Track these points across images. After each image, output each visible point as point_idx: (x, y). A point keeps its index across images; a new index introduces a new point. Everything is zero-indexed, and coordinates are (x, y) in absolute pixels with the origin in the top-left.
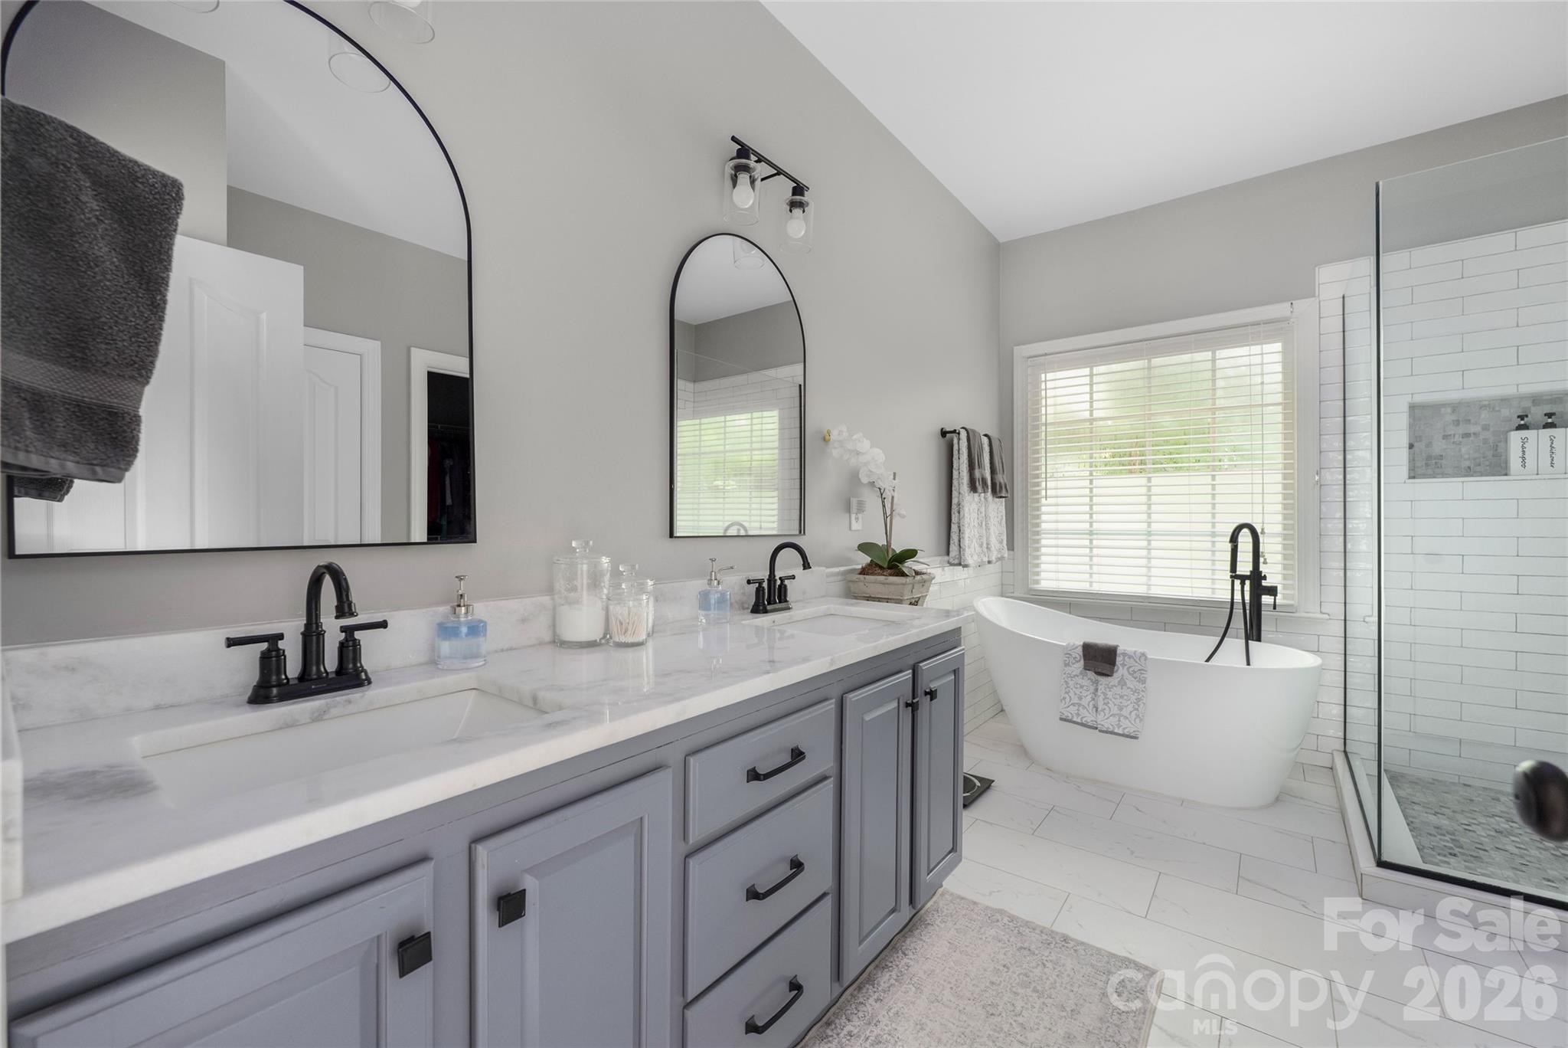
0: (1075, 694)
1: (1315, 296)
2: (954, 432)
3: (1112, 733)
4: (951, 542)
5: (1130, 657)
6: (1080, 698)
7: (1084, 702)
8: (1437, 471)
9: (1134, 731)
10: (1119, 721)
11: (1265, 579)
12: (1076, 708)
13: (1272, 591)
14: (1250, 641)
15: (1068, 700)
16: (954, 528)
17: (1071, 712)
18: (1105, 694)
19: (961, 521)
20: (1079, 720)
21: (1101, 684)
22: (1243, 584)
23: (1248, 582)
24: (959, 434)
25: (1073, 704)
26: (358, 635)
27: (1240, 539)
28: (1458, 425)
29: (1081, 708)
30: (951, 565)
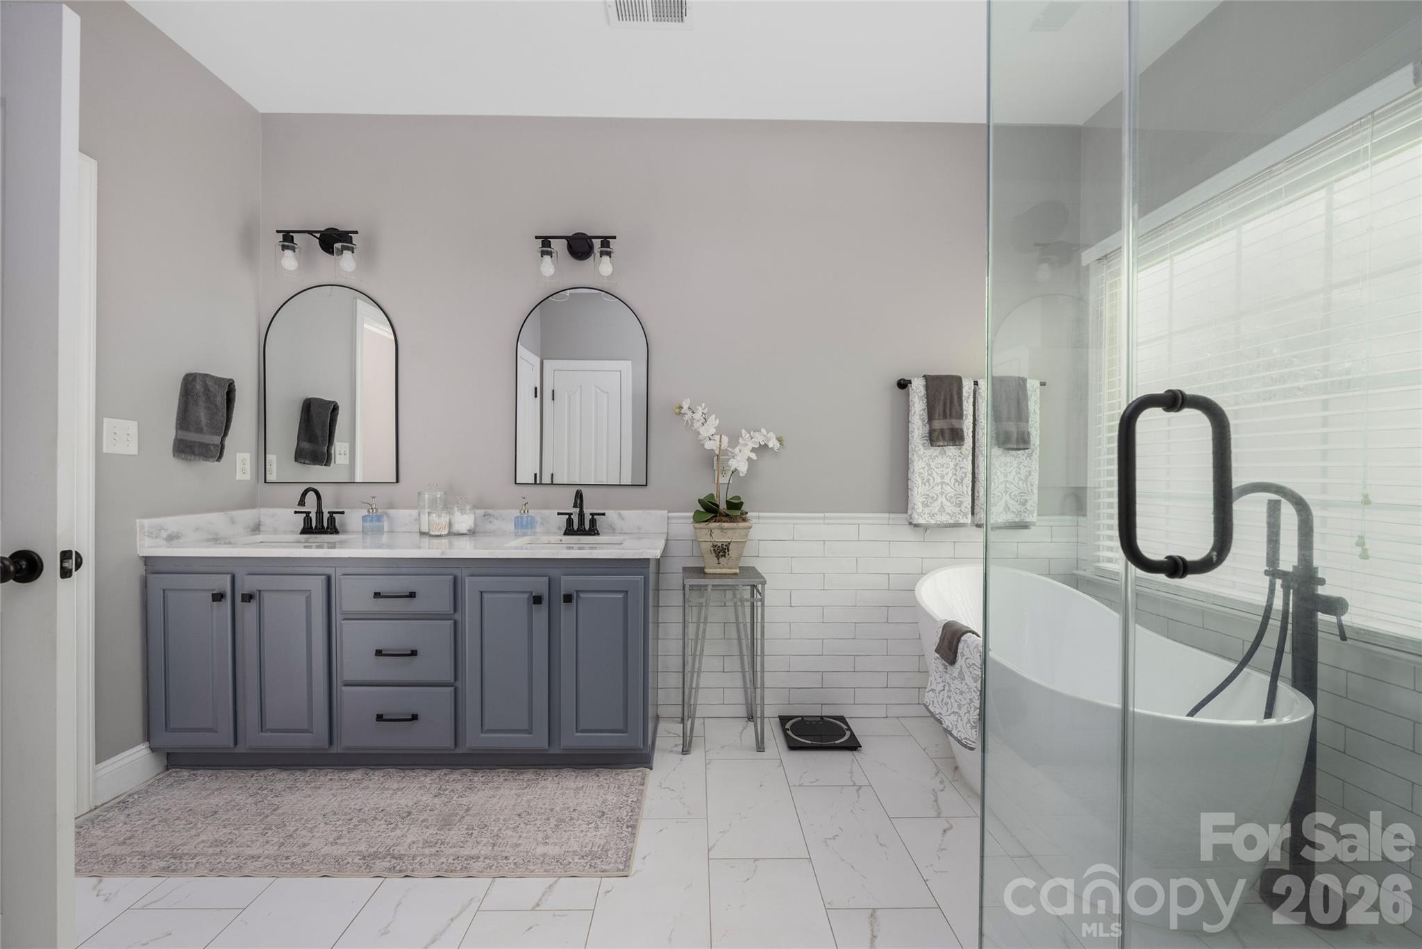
5: (968, 646)
6: (937, 684)
10: (957, 721)
11: (1321, 587)
12: (933, 695)
15: (929, 683)
17: (930, 698)
18: (949, 685)
22: (1286, 587)
23: (1294, 586)
26: (334, 515)
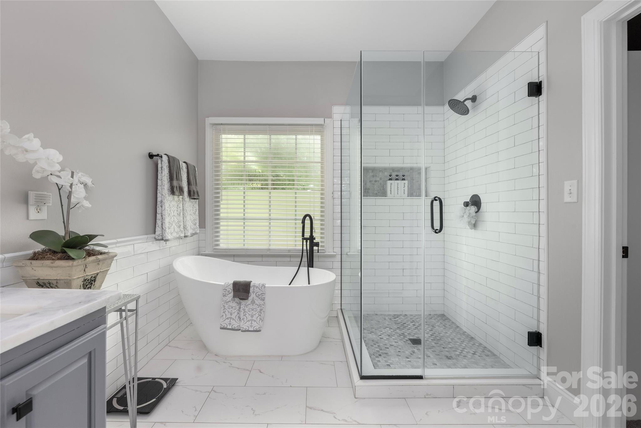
0: (229, 312)
1: (332, 118)
2: (158, 155)
3: (249, 331)
4: (157, 225)
5: (257, 287)
6: (231, 314)
7: (233, 316)
8: (368, 194)
9: (259, 328)
10: (252, 323)
11: (315, 239)
12: (229, 320)
13: (317, 244)
14: (309, 268)
15: (224, 317)
16: (159, 216)
17: (226, 323)
18: (244, 310)
19: (163, 212)
20: (230, 327)
21: (242, 305)
22: (307, 242)
23: (308, 241)
24: (162, 157)
25: (228, 319)
27: (306, 222)
28: (374, 177)
29: (231, 320)
30: (157, 240)
